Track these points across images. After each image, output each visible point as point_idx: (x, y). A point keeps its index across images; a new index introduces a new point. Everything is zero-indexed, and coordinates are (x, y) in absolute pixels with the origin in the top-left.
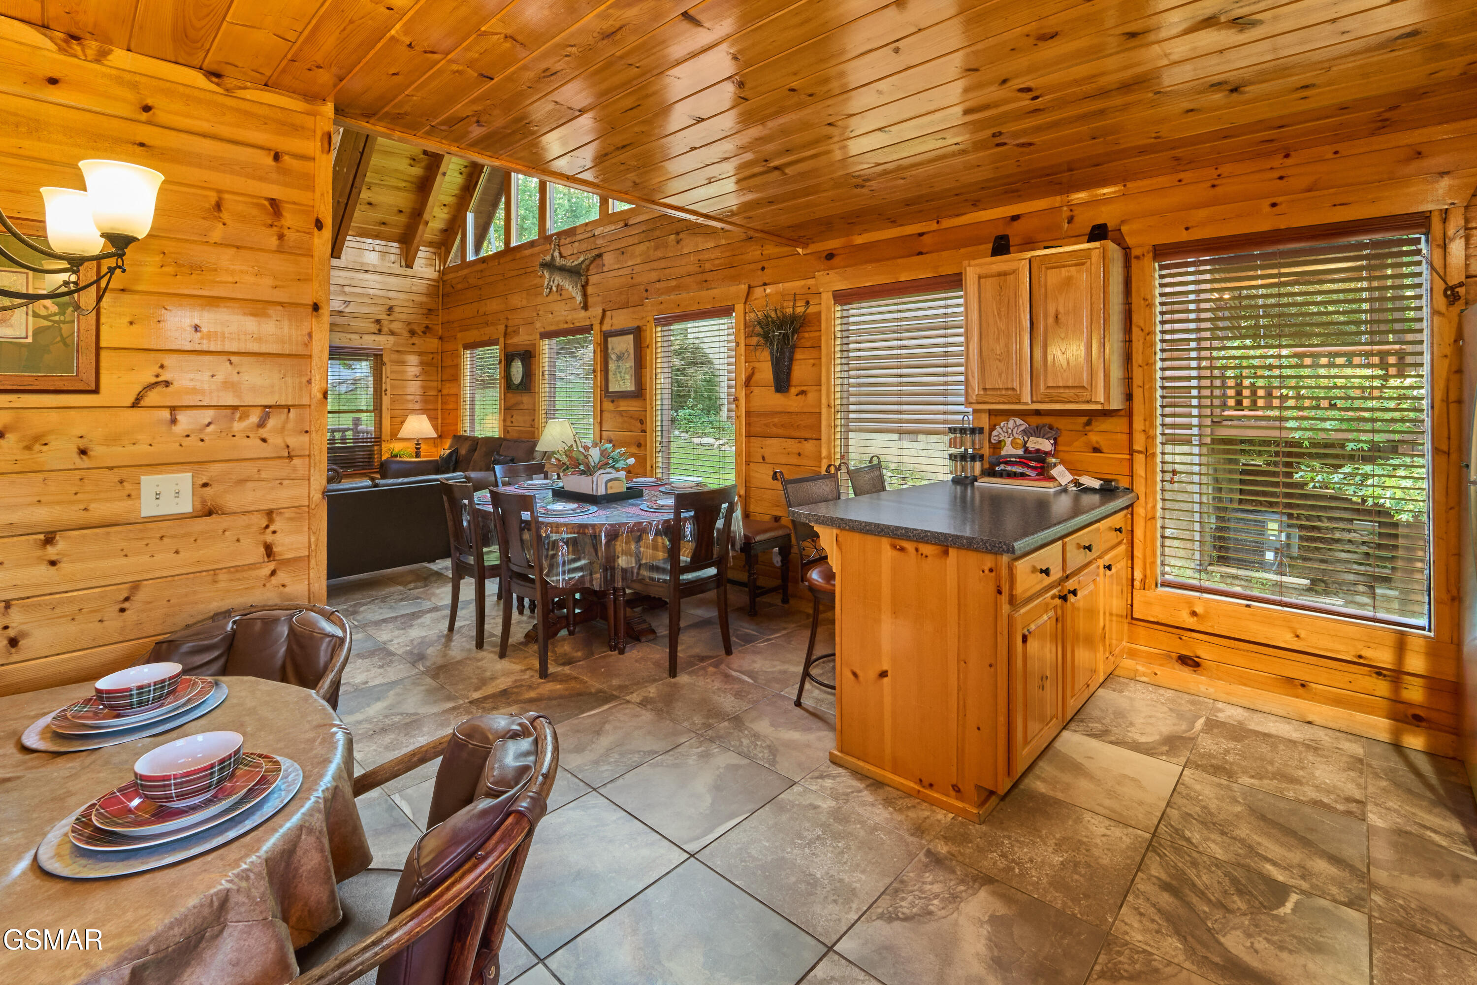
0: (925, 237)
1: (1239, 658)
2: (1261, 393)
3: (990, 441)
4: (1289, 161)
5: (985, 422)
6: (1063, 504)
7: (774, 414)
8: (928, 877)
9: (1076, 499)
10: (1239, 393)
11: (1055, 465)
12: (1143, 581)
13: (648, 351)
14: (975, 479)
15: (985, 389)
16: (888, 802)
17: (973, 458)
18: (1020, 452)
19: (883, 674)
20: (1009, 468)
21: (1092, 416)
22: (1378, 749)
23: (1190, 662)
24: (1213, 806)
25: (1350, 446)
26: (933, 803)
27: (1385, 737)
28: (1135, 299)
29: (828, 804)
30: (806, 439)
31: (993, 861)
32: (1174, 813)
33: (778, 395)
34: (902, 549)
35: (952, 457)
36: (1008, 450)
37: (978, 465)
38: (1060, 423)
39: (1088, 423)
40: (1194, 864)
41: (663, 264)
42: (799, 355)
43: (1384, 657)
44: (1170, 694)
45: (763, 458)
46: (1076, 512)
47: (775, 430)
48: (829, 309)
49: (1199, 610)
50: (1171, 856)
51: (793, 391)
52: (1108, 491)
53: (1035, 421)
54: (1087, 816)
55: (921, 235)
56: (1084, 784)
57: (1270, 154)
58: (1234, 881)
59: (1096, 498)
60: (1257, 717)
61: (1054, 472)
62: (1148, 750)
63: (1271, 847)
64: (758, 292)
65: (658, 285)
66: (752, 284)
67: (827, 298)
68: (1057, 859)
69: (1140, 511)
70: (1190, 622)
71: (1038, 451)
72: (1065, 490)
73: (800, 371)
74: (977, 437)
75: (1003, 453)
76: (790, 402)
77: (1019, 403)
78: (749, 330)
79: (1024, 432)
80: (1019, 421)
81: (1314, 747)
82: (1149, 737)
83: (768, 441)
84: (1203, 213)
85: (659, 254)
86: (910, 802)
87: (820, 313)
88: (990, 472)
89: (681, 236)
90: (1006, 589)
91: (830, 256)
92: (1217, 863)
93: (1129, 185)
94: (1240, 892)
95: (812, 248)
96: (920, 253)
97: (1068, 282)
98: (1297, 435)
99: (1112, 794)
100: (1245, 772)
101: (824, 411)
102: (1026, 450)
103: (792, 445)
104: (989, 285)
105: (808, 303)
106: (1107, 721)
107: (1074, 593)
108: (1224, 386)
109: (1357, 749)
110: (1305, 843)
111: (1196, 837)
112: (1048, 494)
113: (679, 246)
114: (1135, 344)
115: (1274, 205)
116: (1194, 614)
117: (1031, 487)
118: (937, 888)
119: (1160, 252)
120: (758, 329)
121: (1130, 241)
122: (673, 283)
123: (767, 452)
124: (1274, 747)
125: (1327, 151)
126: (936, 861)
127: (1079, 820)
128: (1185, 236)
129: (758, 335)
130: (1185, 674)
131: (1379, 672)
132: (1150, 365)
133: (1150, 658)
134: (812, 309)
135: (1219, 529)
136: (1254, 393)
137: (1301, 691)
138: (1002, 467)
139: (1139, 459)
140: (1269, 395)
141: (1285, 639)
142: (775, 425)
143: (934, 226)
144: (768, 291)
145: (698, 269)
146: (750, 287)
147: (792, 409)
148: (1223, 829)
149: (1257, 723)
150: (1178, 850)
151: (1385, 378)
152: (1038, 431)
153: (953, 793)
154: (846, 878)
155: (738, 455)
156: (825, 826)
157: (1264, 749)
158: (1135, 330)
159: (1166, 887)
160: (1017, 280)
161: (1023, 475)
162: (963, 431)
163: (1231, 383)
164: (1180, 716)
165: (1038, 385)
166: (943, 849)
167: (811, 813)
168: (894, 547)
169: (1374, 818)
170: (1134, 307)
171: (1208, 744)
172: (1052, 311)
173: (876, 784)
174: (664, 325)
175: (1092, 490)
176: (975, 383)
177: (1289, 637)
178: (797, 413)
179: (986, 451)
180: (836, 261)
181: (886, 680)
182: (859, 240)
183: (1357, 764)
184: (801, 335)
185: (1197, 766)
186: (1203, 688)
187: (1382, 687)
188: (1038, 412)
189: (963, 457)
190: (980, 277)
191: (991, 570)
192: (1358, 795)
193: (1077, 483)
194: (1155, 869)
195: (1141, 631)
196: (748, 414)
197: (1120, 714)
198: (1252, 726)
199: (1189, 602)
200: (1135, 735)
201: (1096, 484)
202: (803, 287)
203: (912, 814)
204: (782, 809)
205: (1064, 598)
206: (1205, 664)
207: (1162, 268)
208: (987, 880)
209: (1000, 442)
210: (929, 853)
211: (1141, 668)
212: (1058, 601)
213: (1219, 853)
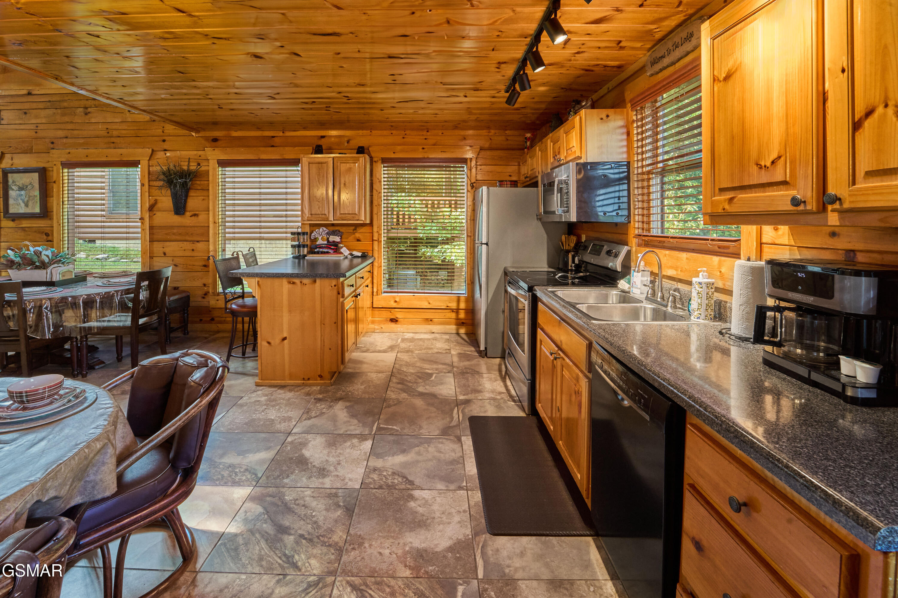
0: (275, 139)
1: (410, 315)
2: (407, 217)
3: (310, 238)
4: (428, 134)
5: (307, 229)
6: (345, 264)
7: (172, 227)
8: (318, 405)
9: (351, 260)
10: (398, 217)
11: (342, 247)
12: (377, 292)
13: (55, 186)
14: (306, 256)
15: (311, 214)
16: (290, 391)
17: (304, 246)
18: (326, 242)
19: (285, 339)
20: (321, 250)
21: (356, 226)
22: (453, 336)
23: (394, 320)
24: (408, 361)
25: (440, 239)
26: (310, 385)
27: (454, 332)
28: (374, 179)
29: (263, 399)
30: (198, 241)
31: (340, 394)
32: (397, 366)
33: (176, 217)
34: (294, 283)
35: (293, 246)
36: (320, 242)
37: (306, 249)
38: (343, 229)
39: (355, 229)
40: (406, 376)
41: (70, 126)
42: (192, 193)
43: (454, 305)
44: (387, 334)
45: (165, 254)
46: (351, 267)
47: (174, 237)
48: (214, 169)
49: (397, 300)
50: (399, 376)
51: (188, 214)
52: (364, 257)
53: (332, 228)
54: (369, 374)
55: (273, 137)
56: (365, 366)
57: (422, 130)
58: (418, 376)
59: (359, 260)
60: (417, 335)
61: (342, 250)
62: (385, 351)
63: (427, 366)
64: (161, 155)
65: (64, 140)
66: (155, 149)
67: (213, 163)
68: (363, 387)
69: (376, 264)
70: (394, 305)
71: (334, 242)
72: (346, 258)
73: (193, 202)
74: (305, 237)
75: (317, 243)
76: (186, 220)
77: (328, 220)
78: (151, 176)
79: (327, 233)
80: (325, 229)
81: (435, 339)
82: (384, 348)
83: (168, 244)
84: (399, 148)
85: (66, 119)
86: (299, 388)
87: (208, 171)
88: (311, 252)
89: (89, 110)
90: (341, 293)
91: (215, 140)
92: (412, 374)
93: (373, 131)
94: (420, 378)
95: (202, 134)
96: (273, 146)
97: (350, 170)
98: (421, 235)
99: (375, 366)
100: (416, 350)
101: (211, 225)
102: (328, 241)
103: (187, 245)
104: (314, 168)
105: (199, 164)
106: (368, 346)
107: (359, 295)
108: (392, 214)
109: (447, 337)
110: (436, 363)
111: (405, 370)
112: (340, 260)
113: (87, 117)
114: (374, 196)
115: (423, 148)
116: (396, 302)
117: (332, 257)
118: (323, 406)
119: (384, 161)
120: (162, 177)
121: (373, 155)
122: (81, 141)
123: (167, 250)
124: (424, 342)
125: (440, 132)
126: (319, 400)
127: (367, 375)
128: (393, 156)
129: (164, 181)
130: (393, 325)
131: (452, 310)
132: (380, 205)
133: (380, 322)
134: (203, 168)
135: (389, 279)
136: (404, 217)
137: (430, 322)
138: (318, 250)
139: (376, 243)
140: (410, 218)
141: (425, 305)
142: (174, 234)
143: (281, 134)
144: (168, 154)
145: (106, 134)
146: (153, 151)
147: (188, 225)
148: (413, 365)
149: (417, 336)
150: (400, 374)
151: (451, 211)
152: (334, 233)
153: (319, 379)
154: (286, 415)
155: (143, 253)
156: (267, 405)
157: (421, 343)
158: (374, 191)
159: (398, 383)
160: (327, 166)
161: (328, 253)
162: (299, 234)
163: (395, 213)
164: (392, 339)
165: (336, 213)
166: (320, 396)
167: (257, 403)
168: (289, 283)
169: (453, 352)
170: (374, 182)
171: (403, 345)
172: (342, 181)
173: (282, 387)
174: (69, 168)
175: (358, 257)
176: (306, 211)
177: (427, 304)
178: (191, 227)
179: (309, 243)
180: (218, 143)
181: (286, 341)
182: (235, 134)
183: (448, 340)
184: (194, 182)
185: (401, 352)
186: (399, 329)
187: (453, 315)
188: (333, 225)
189: (299, 246)
190: (309, 163)
191: (335, 286)
192: (448, 348)
193: (351, 254)
194: (394, 380)
195: (376, 312)
196: (151, 228)
197: (371, 344)
198: (416, 337)
199: (394, 297)
200: (378, 348)
201: (359, 254)
202: (196, 155)
203: (302, 391)
204: (242, 406)
205: (357, 297)
206: (399, 320)
207: (384, 167)
208: (340, 399)
209: (315, 238)
210: (315, 399)
211: (376, 327)
212: (354, 298)
213: (412, 371)
